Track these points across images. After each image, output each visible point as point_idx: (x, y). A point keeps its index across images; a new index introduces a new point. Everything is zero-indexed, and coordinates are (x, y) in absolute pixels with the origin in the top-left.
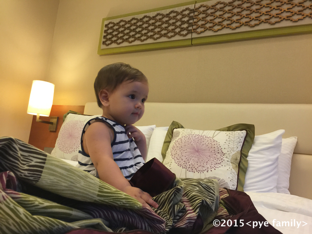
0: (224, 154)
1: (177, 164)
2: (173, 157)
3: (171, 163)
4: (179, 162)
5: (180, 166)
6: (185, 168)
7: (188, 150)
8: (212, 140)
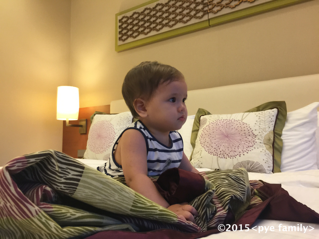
0: (256, 136)
1: (208, 152)
2: (203, 145)
3: (201, 152)
4: (209, 150)
5: (210, 153)
6: (217, 155)
7: (217, 136)
8: (241, 123)
